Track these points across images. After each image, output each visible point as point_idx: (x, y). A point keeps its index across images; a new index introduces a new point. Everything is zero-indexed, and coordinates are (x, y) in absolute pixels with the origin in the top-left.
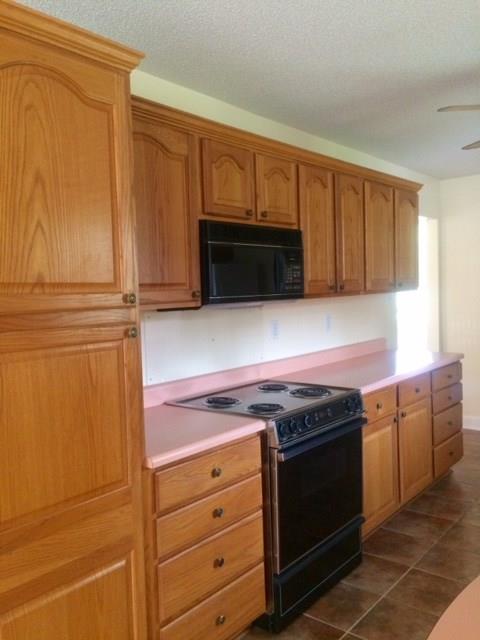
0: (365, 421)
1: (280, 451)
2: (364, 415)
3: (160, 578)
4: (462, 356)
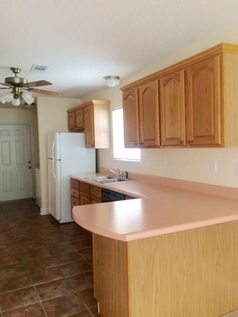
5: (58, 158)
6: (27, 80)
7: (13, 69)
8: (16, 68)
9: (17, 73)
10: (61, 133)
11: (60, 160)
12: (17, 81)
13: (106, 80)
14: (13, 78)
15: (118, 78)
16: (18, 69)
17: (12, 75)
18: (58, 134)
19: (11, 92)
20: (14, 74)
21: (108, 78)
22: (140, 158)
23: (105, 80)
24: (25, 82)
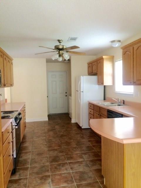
1: (16, 126)
4: (25, 103)
5: (82, 91)
8: (60, 40)
10: (84, 76)
14: (58, 46)
15: (119, 41)
21: (113, 41)
22: (133, 92)
24: (65, 47)
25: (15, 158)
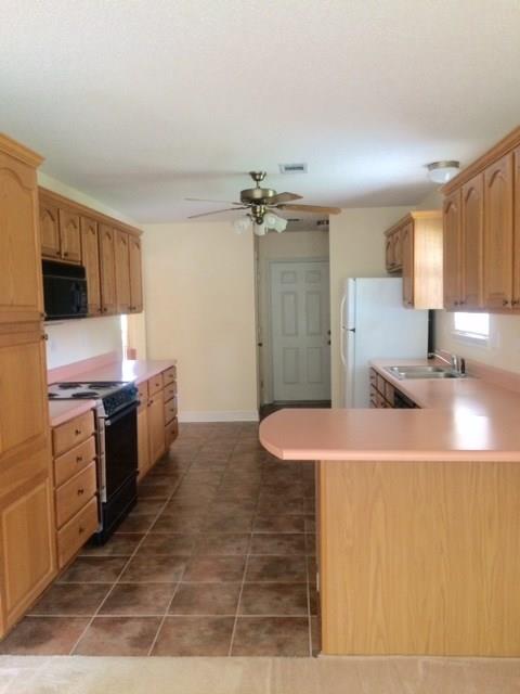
0: (138, 403)
1: (106, 419)
2: (138, 399)
3: (58, 497)
4: (176, 361)
5: (351, 327)
6: (275, 192)
7: (254, 175)
8: (257, 171)
9: (259, 180)
10: (358, 279)
11: (354, 330)
12: (258, 195)
13: (430, 169)
14: (251, 191)
15: (455, 164)
16: (260, 174)
17: (251, 184)
18: (351, 281)
19: (248, 215)
20: (255, 183)
21: (433, 166)
22: (487, 333)
23: (427, 170)
24: (271, 194)
25: (104, 504)
